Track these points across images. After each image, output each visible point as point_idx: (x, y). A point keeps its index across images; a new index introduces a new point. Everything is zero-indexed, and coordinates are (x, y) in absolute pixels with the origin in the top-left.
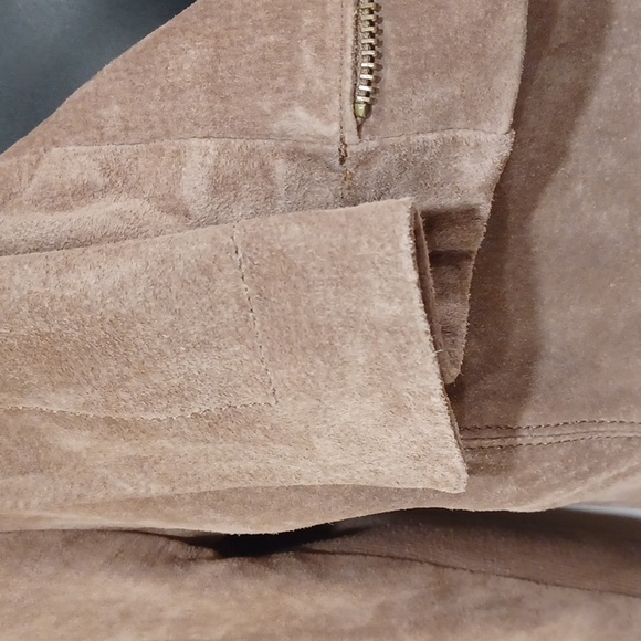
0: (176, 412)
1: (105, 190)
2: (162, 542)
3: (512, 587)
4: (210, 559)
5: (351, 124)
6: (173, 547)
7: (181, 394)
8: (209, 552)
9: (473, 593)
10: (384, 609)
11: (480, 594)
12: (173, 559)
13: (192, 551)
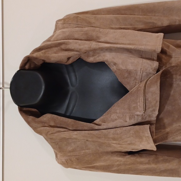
0: (126, 143)
1: (118, 119)
2: (122, 153)
3: (166, 157)
4: (128, 155)
5: (143, 113)
6: (123, 154)
7: (126, 142)
8: (127, 154)
9: (161, 158)
10: (149, 161)
11: (162, 158)
12: (123, 155)
13: (125, 154)
